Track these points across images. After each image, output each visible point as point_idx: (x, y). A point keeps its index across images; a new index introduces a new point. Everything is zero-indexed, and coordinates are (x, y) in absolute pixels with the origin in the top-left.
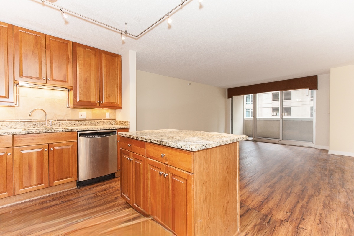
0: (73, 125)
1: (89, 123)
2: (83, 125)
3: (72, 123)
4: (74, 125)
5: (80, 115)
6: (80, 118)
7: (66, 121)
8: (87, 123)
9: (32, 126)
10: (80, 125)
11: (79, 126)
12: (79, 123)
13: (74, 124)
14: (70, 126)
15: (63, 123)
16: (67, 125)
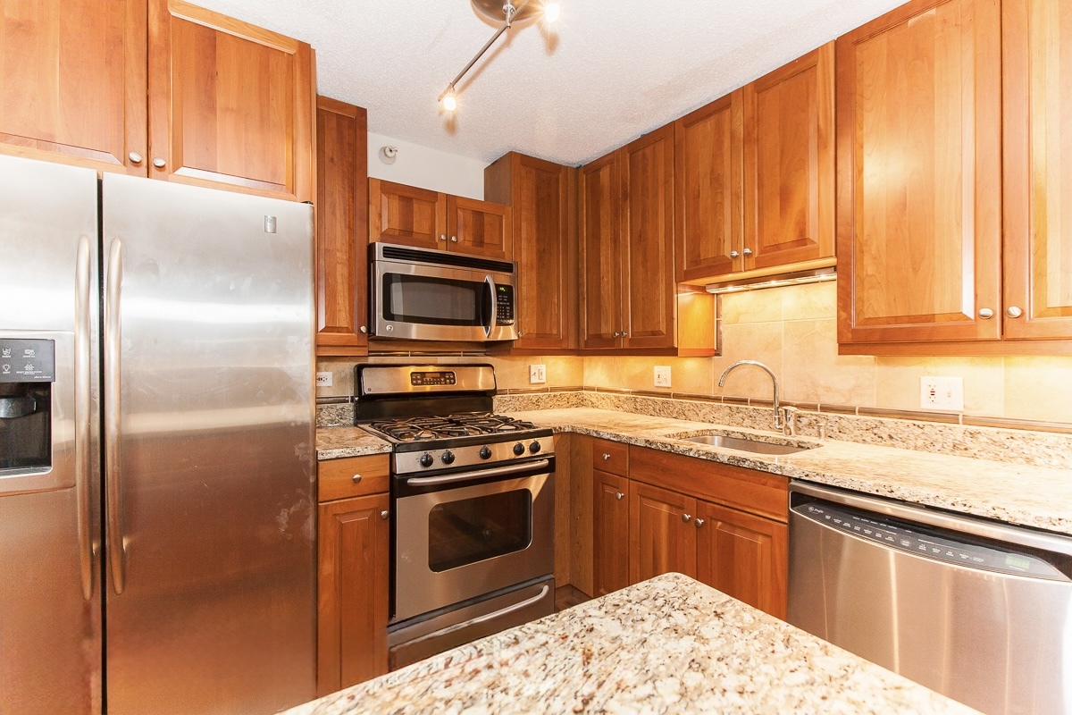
0: (885, 436)
1: (983, 439)
2: (938, 446)
3: (882, 427)
4: (891, 437)
5: (925, 392)
6: (926, 405)
7: (857, 416)
8: (968, 439)
9: (746, 420)
10: (920, 443)
11: (916, 448)
12: (918, 431)
13: (892, 432)
14: (868, 439)
15: (844, 423)
16: (857, 432)
